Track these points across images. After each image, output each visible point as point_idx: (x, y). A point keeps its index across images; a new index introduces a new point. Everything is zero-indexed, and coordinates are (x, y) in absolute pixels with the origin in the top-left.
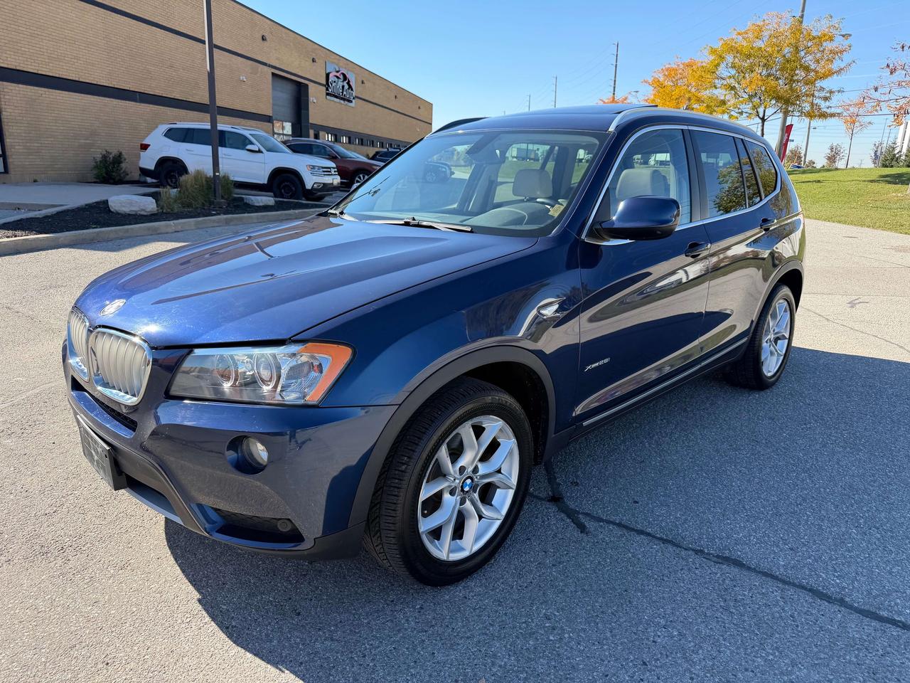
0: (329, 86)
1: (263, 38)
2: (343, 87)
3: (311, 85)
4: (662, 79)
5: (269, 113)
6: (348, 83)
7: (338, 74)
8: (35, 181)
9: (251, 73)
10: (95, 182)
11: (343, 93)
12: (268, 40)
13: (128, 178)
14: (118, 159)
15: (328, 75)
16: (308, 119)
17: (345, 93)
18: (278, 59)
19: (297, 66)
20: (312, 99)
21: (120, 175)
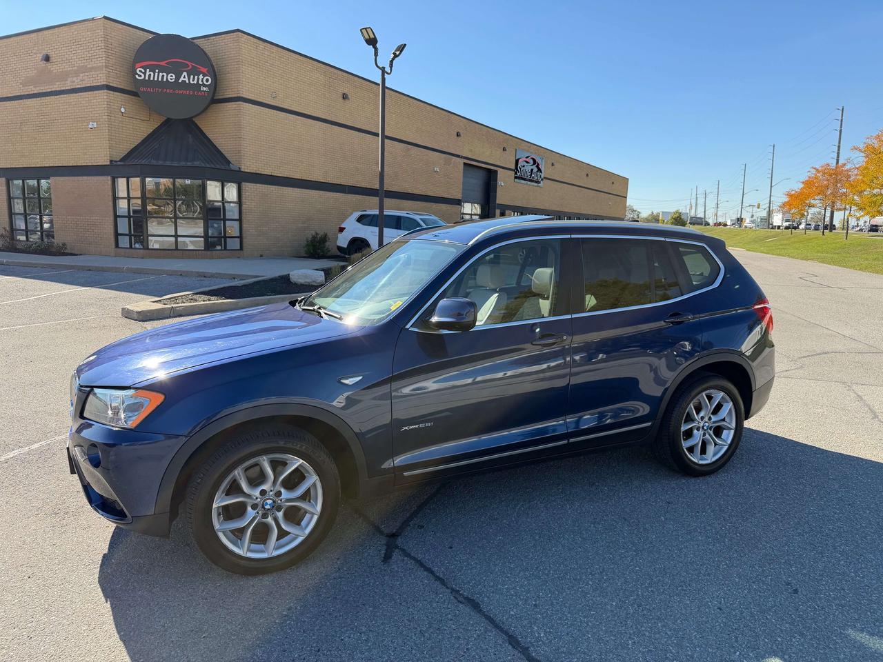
0: (517, 170)
1: (458, 135)
2: (532, 170)
3: (500, 171)
4: (876, 146)
5: (459, 197)
6: (538, 167)
7: (527, 160)
8: (261, 256)
9: (444, 164)
10: (304, 257)
11: (531, 175)
12: (462, 135)
13: (329, 254)
14: (324, 239)
15: (517, 161)
16: (495, 201)
17: (533, 175)
18: (471, 151)
19: (487, 155)
20: (500, 183)
21: (323, 252)
